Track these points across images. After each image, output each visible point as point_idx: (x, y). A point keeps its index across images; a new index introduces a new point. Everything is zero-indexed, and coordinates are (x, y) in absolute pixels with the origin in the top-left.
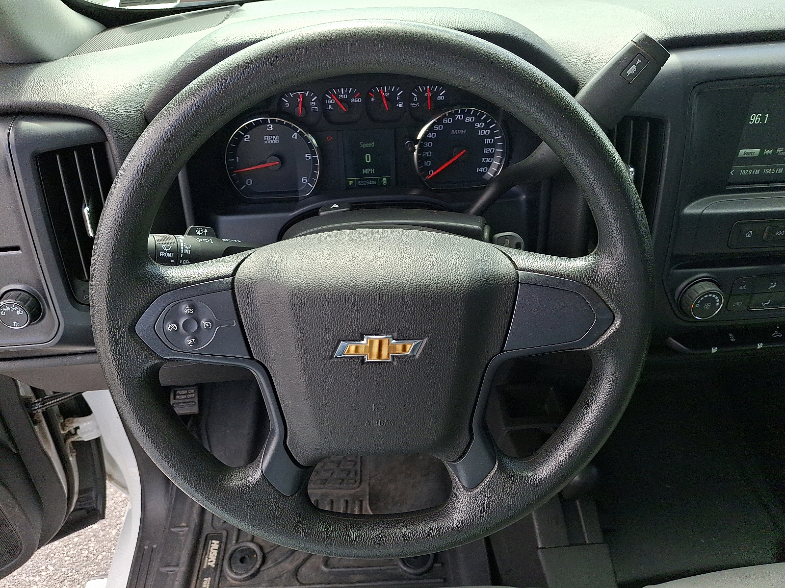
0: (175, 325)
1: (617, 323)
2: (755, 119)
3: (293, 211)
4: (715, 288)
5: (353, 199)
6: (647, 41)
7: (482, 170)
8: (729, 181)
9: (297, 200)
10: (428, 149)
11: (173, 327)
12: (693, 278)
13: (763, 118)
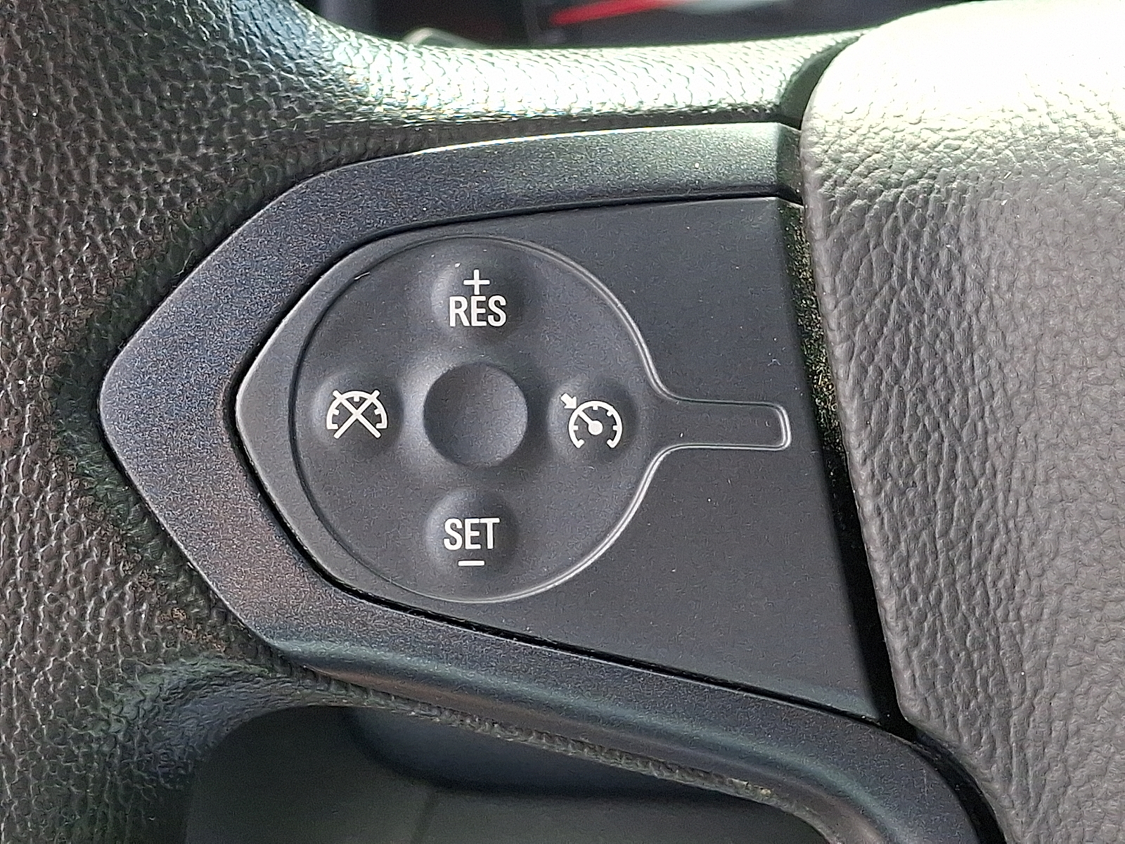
0: (372, 398)
11: (357, 414)
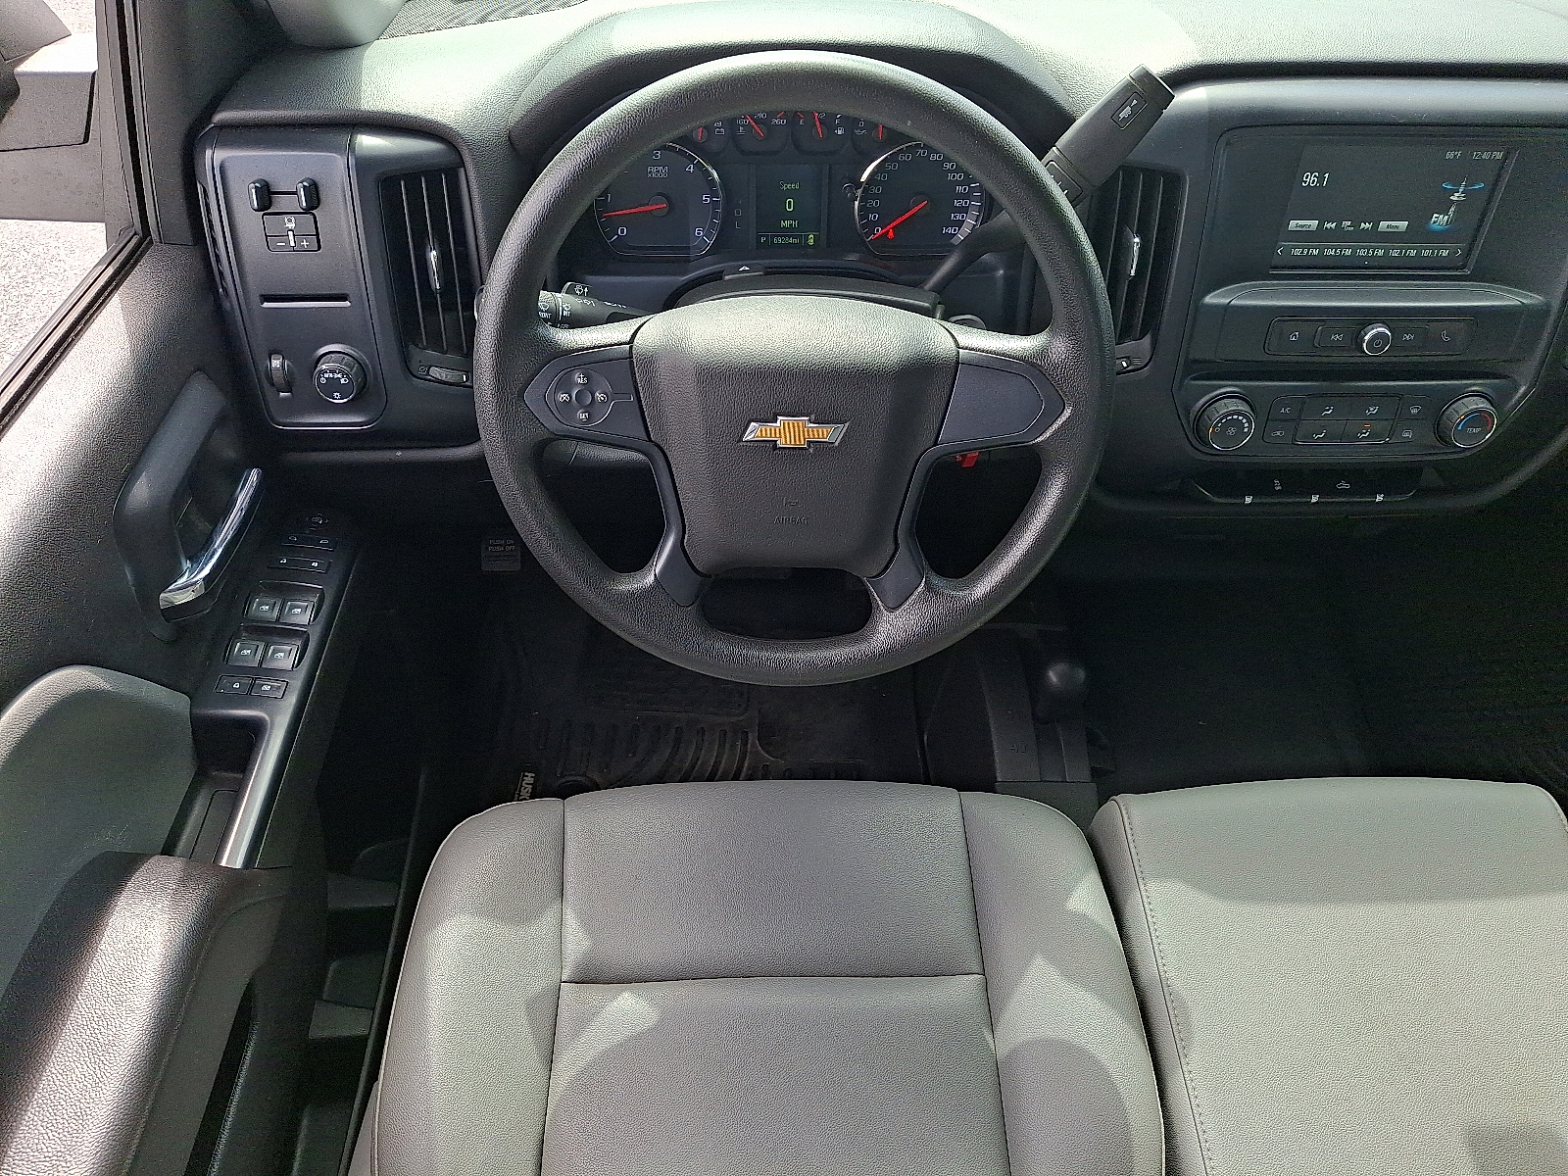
1: (1067, 412)
2: (1310, 179)
3: (684, 275)
4: (1243, 407)
5: (767, 262)
6: (1145, 77)
7: (951, 231)
8: (1274, 263)
9: (687, 260)
10: (875, 197)
12: (1218, 392)
13: (1321, 179)
